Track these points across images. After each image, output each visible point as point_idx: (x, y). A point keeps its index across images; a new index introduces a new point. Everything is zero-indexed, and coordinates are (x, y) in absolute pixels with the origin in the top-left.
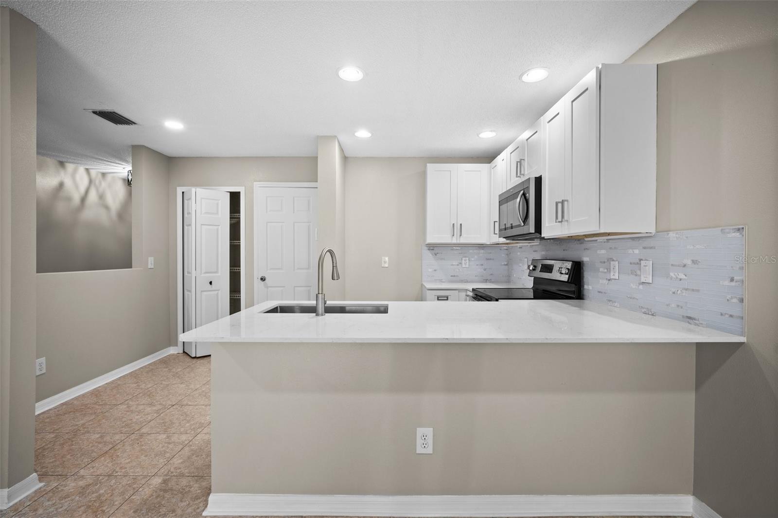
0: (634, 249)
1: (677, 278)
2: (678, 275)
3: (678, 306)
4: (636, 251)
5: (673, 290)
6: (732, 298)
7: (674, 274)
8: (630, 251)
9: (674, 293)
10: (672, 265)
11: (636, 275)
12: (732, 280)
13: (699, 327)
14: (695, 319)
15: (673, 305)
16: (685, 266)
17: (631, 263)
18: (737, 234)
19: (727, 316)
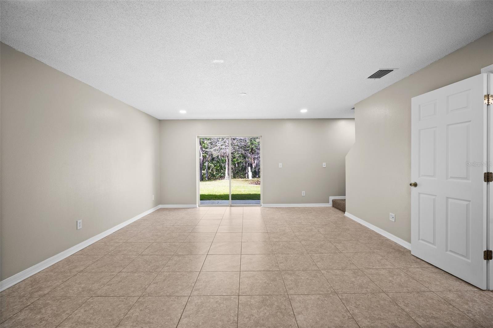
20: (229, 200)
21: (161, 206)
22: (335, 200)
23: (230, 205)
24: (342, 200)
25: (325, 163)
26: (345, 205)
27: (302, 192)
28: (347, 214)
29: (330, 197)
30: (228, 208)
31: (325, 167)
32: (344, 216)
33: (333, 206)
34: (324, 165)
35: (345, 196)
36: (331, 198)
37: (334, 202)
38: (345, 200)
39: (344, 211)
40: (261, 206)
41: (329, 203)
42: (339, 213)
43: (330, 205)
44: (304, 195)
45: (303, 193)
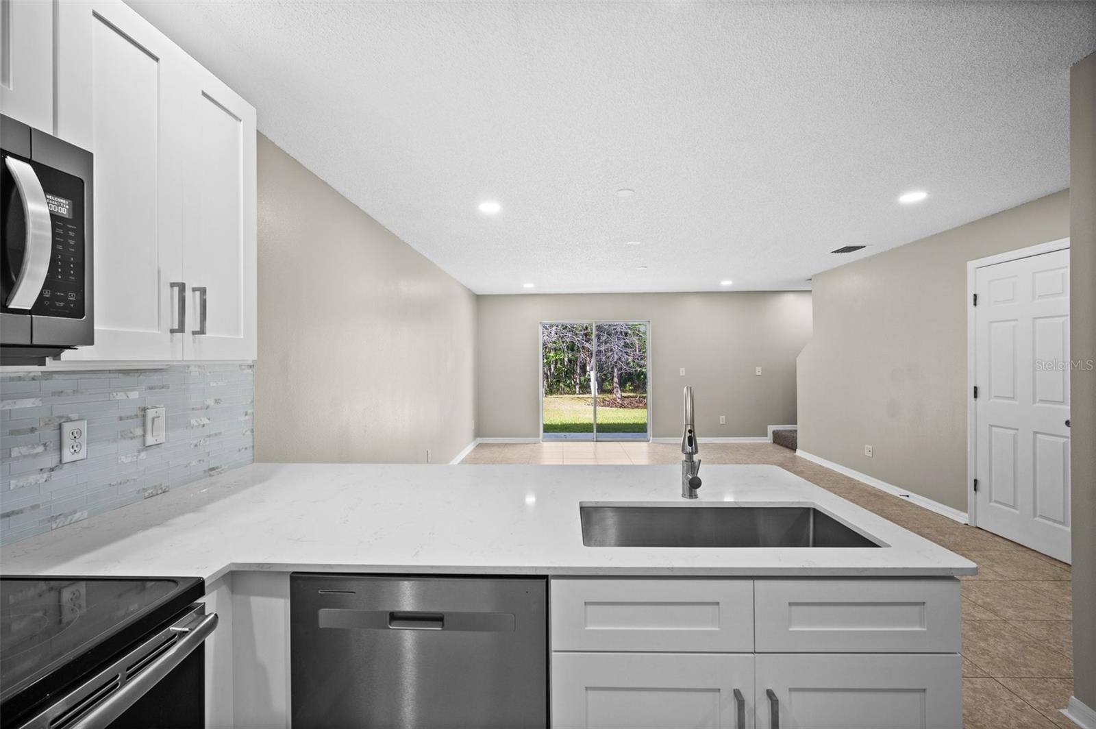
0: (128, 391)
1: (199, 425)
2: (201, 420)
3: (200, 461)
4: (134, 395)
5: (195, 442)
6: (246, 431)
7: (196, 421)
8: (120, 396)
9: (196, 446)
10: (193, 409)
11: (132, 438)
12: (246, 414)
13: (223, 475)
14: (217, 468)
15: (194, 463)
16: (208, 407)
17: (121, 419)
18: (250, 371)
19: (243, 450)
20: (593, 432)
21: (480, 440)
22: (777, 430)
23: (595, 440)
24: (791, 431)
25: (760, 368)
26: (796, 439)
27: (719, 418)
28: (799, 453)
29: (769, 427)
30: (592, 444)
31: (760, 374)
32: (795, 456)
33: (775, 442)
34: (759, 371)
35: (796, 424)
36: (771, 428)
37: (775, 434)
38: (796, 431)
39: (793, 448)
40: (649, 441)
41: (767, 436)
42: (787, 453)
43: (769, 439)
44: (724, 423)
45: (722, 420)
